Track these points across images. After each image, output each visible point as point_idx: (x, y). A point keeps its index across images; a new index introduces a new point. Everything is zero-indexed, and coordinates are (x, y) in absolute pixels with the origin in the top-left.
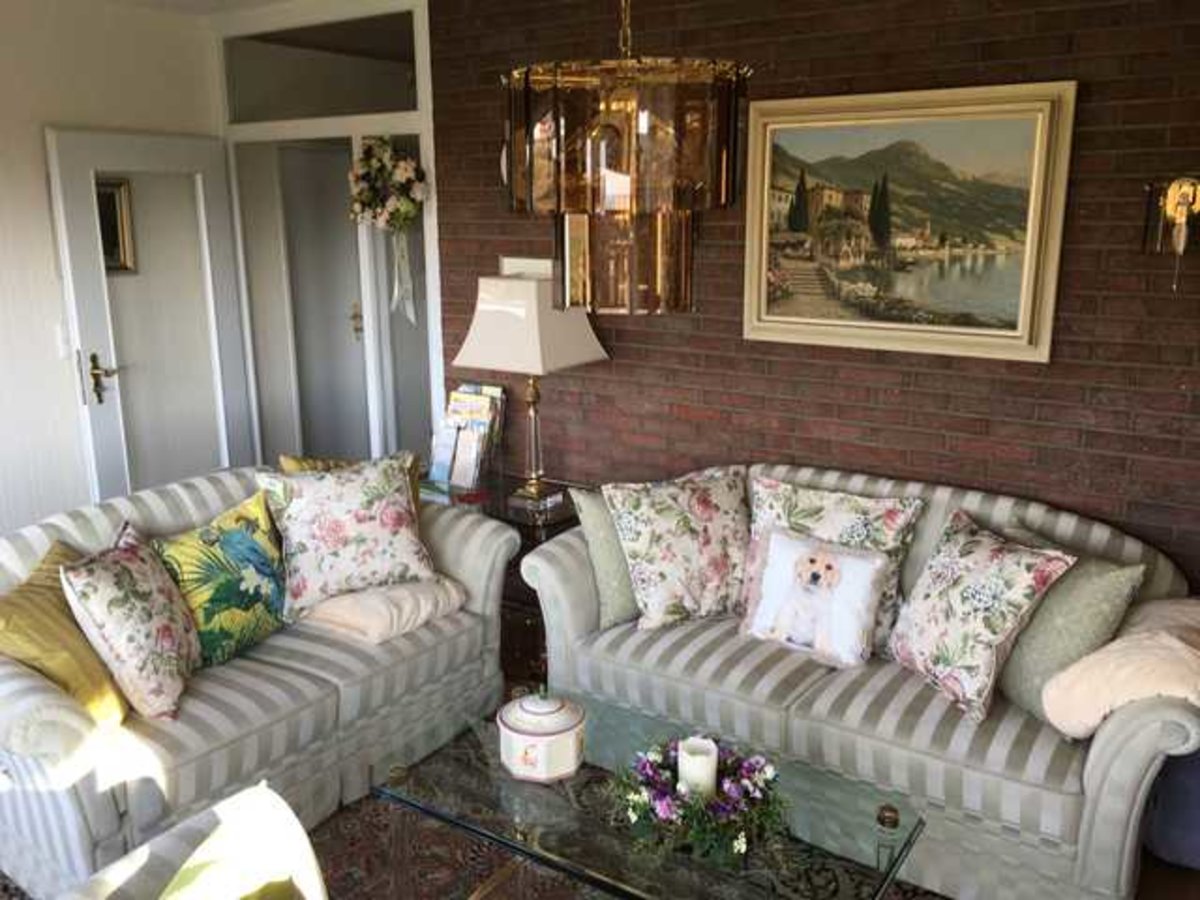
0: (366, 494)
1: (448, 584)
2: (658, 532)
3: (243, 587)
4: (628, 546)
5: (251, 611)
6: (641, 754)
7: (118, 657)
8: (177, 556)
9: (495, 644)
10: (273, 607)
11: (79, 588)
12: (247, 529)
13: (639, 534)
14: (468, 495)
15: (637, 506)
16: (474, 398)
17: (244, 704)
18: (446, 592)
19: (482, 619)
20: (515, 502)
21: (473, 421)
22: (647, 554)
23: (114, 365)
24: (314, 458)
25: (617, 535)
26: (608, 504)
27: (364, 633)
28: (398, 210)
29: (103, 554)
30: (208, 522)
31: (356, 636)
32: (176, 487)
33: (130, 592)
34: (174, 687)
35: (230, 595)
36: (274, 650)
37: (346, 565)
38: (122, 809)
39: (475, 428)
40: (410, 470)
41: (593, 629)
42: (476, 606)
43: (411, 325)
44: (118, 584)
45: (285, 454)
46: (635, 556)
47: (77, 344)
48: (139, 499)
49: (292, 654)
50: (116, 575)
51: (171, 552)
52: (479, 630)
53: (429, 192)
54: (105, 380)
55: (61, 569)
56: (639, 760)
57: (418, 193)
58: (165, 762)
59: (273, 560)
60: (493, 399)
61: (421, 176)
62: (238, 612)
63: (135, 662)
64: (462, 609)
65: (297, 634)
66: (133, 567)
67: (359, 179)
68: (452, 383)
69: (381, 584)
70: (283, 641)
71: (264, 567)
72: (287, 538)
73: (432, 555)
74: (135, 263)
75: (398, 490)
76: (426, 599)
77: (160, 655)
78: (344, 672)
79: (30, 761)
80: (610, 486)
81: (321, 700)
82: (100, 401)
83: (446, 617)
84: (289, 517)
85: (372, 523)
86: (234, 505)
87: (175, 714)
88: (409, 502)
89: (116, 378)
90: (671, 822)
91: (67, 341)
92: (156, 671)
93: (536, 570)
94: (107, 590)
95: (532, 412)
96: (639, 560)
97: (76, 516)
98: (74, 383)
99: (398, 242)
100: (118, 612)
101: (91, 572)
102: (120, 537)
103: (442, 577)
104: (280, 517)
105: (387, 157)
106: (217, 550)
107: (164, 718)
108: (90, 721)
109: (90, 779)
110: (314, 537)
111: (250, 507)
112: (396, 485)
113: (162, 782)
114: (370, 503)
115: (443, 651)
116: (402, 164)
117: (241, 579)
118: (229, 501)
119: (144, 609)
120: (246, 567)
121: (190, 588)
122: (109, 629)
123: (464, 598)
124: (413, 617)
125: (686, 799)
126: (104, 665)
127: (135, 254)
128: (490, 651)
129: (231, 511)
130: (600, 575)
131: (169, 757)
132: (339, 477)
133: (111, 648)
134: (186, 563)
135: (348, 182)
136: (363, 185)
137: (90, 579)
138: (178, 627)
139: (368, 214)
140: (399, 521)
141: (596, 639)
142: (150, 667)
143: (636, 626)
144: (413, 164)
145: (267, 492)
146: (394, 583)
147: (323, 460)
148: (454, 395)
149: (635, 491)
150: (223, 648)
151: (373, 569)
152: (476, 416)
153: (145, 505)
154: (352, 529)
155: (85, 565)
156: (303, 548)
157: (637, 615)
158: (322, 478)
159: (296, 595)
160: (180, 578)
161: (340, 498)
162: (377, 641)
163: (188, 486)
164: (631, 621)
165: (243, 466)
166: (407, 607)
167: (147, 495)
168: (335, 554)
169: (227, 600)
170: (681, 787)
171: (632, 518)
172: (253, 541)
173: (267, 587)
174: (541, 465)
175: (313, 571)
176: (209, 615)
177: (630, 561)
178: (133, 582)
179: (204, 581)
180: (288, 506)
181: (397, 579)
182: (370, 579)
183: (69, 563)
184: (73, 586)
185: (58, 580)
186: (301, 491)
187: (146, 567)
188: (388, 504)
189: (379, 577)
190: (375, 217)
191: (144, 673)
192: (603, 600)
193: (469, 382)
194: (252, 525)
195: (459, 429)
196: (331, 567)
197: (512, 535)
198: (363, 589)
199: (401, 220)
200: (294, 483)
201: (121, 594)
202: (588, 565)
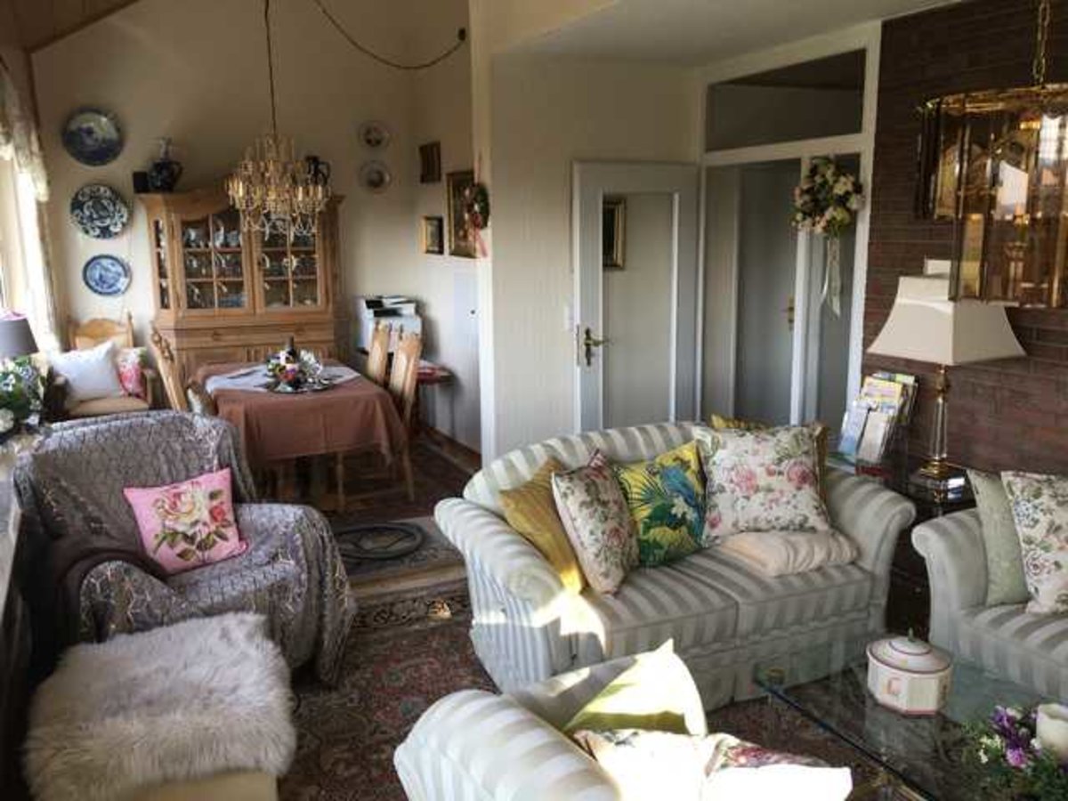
0: (778, 453)
1: (841, 539)
2: (1058, 522)
3: (674, 511)
4: (1023, 531)
5: (677, 532)
6: (999, 708)
7: (582, 544)
8: (630, 481)
9: (883, 601)
10: (695, 531)
11: (563, 490)
12: (682, 467)
13: (1036, 522)
14: (872, 469)
15: (1037, 495)
16: (888, 383)
17: (665, 598)
18: (840, 546)
19: (872, 577)
20: (915, 479)
21: (884, 403)
22: (1043, 541)
23: (601, 338)
24: (740, 420)
25: (1013, 520)
26: (1007, 490)
27: (764, 565)
28: (834, 218)
29: (581, 469)
30: (653, 458)
31: (758, 567)
32: (633, 430)
33: (595, 500)
34: (618, 574)
35: (663, 516)
36: (691, 565)
37: (755, 508)
38: (574, 652)
39: (885, 410)
40: (818, 437)
41: (979, 603)
42: (867, 564)
43: (836, 317)
44: (588, 491)
45: (716, 414)
46: (1029, 541)
47: (577, 321)
48: (608, 435)
49: (706, 571)
50: (587, 484)
51: (626, 476)
52: (867, 585)
53: (864, 203)
54: (593, 349)
55: (553, 475)
56: (997, 712)
57: (854, 203)
58: (605, 624)
59: (697, 495)
60: (905, 386)
61: (858, 188)
62: (667, 529)
63: (593, 550)
64: (853, 563)
65: (712, 557)
66: (599, 481)
67: (804, 192)
68: (868, 368)
69: (782, 529)
70: (698, 560)
71: (690, 499)
72: (711, 480)
73: (830, 511)
74: (624, 261)
75: (806, 453)
76: (821, 549)
77: (610, 548)
78: (744, 592)
79: (520, 603)
80: (1010, 473)
81: (724, 609)
82: (589, 363)
83: (838, 567)
84: (714, 463)
85: (780, 477)
86: (674, 448)
87: (616, 594)
88: (814, 466)
89: (601, 347)
90: (1020, 770)
91: (572, 318)
92: (606, 559)
93: (926, 540)
94: (580, 495)
95: (940, 400)
96: (1033, 546)
97: (565, 441)
98: (572, 348)
99: (831, 244)
100: (585, 511)
101: (571, 480)
102: (593, 459)
103: (837, 533)
104: (707, 463)
105: (829, 174)
106: (657, 479)
107: (609, 596)
108: (561, 585)
109: (556, 624)
110: (732, 481)
111: (685, 451)
112: (806, 448)
113: (602, 639)
114: (780, 461)
115: (832, 595)
116: (843, 179)
117: (673, 506)
118: (670, 445)
119: (603, 512)
120: (677, 497)
121: (635, 505)
122: (579, 522)
123: (855, 554)
124: (808, 561)
125: (1039, 754)
126: (572, 549)
127: (624, 254)
128: (876, 606)
129: (671, 453)
130: (991, 555)
131: (609, 623)
132: (757, 437)
133: (579, 537)
134: (636, 486)
135: (793, 195)
136: (807, 198)
137: (569, 485)
138: (624, 532)
139: (808, 221)
140: (804, 478)
141: (981, 611)
142: (602, 556)
143: (1024, 608)
144: (852, 179)
145: (699, 441)
146: (795, 530)
147: (745, 422)
148: (868, 380)
149: (1038, 481)
150: (655, 556)
151: (776, 515)
152: (887, 400)
153: (612, 440)
154: (763, 480)
155: (568, 474)
156: (722, 490)
157: (1026, 599)
158: (742, 435)
159: (713, 526)
160: (630, 496)
161: (756, 453)
162: (774, 574)
163: (643, 431)
164: (1021, 602)
165: (686, 420)
166: (803, 552)
167: (613, 432)
168: (748, 498)
169: (661, 519)
170: (1035, 743)
171: (1029, 505)
172: (686, 478)
173: (692, 515)
174: (946, 449)
175: (729, 509)
176: (648, 528)
177: (1023, 545)
178: (598, 492)
179: (646, 501)
180: (713, 455)
181: (797, 527)
182: (775, 523)
183: (558, 472)
184: (559, 487)
185: (550, 484)
186: (725, 443)
187: (608, 483)
188: (795, 464)
189: (783, 522)
190: (814, 225)
191: (599, 559)
192: (992, 577)
193: (884, 369)
194: (685, 465)
195: (870, 409)
196: (743, 508)
197: (909, 506)
198: (767, 531)
199: (836, 227)
200: (720, 436)
201: (588, 499)
202: (979, 544)
